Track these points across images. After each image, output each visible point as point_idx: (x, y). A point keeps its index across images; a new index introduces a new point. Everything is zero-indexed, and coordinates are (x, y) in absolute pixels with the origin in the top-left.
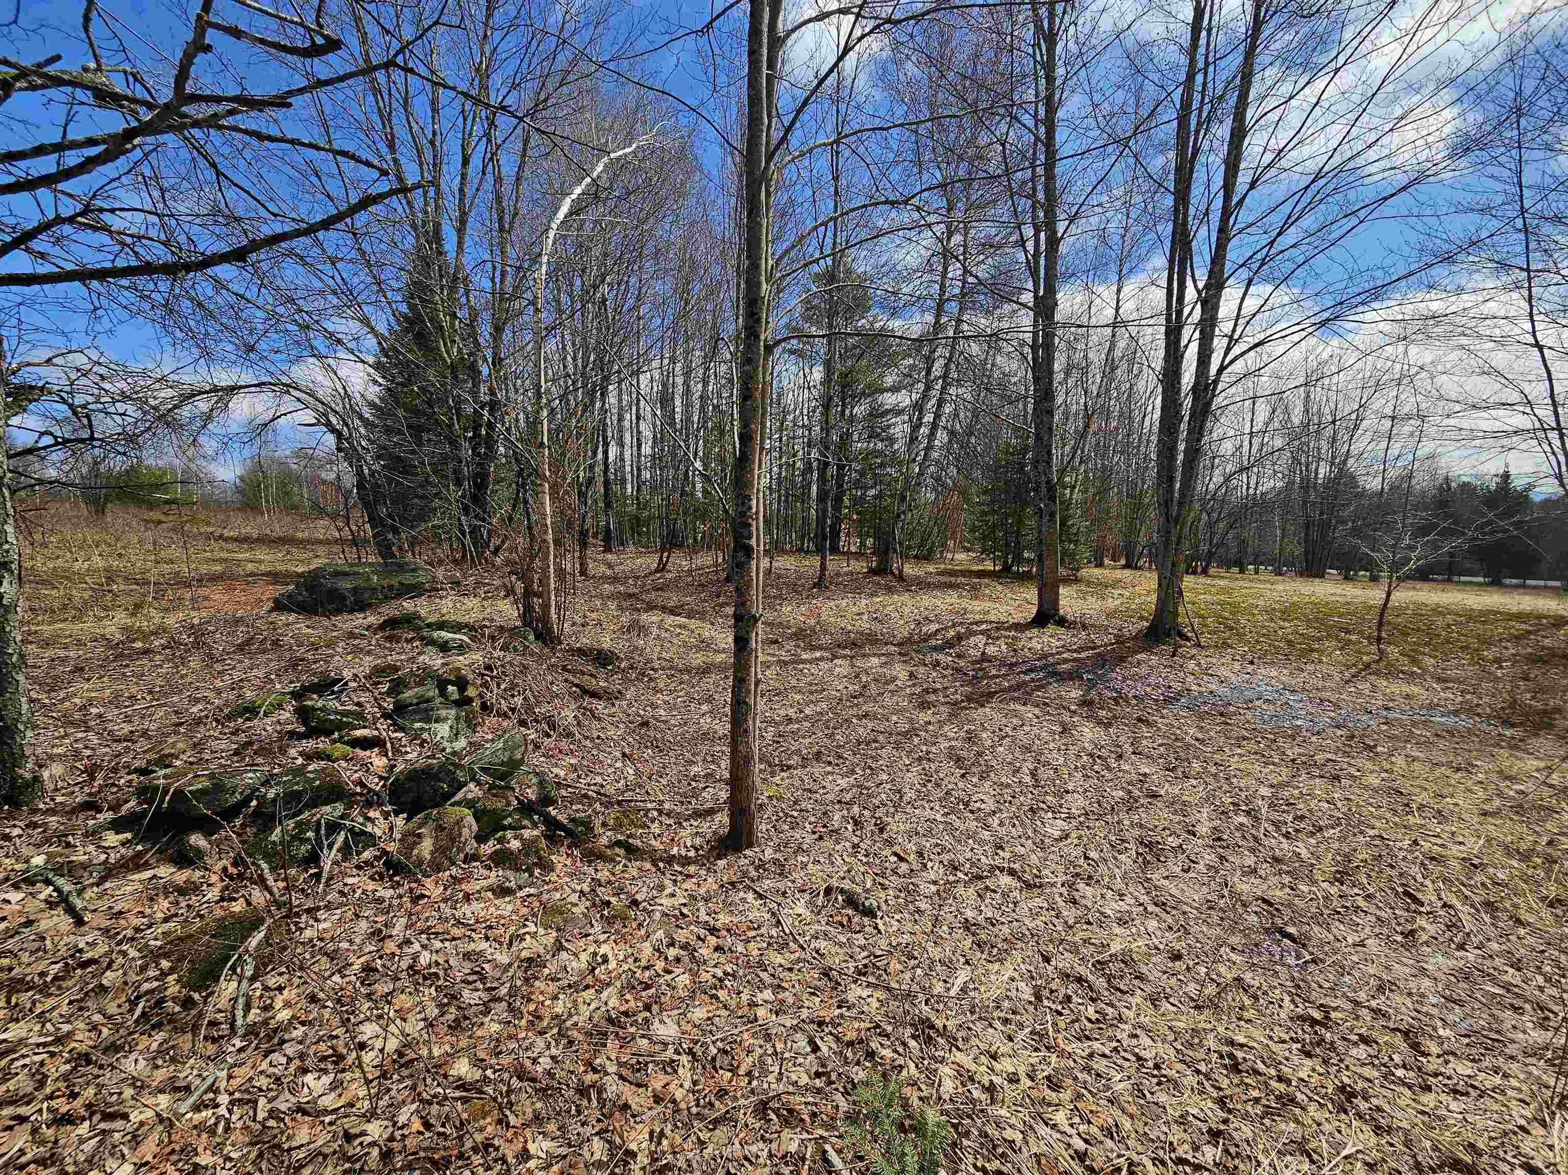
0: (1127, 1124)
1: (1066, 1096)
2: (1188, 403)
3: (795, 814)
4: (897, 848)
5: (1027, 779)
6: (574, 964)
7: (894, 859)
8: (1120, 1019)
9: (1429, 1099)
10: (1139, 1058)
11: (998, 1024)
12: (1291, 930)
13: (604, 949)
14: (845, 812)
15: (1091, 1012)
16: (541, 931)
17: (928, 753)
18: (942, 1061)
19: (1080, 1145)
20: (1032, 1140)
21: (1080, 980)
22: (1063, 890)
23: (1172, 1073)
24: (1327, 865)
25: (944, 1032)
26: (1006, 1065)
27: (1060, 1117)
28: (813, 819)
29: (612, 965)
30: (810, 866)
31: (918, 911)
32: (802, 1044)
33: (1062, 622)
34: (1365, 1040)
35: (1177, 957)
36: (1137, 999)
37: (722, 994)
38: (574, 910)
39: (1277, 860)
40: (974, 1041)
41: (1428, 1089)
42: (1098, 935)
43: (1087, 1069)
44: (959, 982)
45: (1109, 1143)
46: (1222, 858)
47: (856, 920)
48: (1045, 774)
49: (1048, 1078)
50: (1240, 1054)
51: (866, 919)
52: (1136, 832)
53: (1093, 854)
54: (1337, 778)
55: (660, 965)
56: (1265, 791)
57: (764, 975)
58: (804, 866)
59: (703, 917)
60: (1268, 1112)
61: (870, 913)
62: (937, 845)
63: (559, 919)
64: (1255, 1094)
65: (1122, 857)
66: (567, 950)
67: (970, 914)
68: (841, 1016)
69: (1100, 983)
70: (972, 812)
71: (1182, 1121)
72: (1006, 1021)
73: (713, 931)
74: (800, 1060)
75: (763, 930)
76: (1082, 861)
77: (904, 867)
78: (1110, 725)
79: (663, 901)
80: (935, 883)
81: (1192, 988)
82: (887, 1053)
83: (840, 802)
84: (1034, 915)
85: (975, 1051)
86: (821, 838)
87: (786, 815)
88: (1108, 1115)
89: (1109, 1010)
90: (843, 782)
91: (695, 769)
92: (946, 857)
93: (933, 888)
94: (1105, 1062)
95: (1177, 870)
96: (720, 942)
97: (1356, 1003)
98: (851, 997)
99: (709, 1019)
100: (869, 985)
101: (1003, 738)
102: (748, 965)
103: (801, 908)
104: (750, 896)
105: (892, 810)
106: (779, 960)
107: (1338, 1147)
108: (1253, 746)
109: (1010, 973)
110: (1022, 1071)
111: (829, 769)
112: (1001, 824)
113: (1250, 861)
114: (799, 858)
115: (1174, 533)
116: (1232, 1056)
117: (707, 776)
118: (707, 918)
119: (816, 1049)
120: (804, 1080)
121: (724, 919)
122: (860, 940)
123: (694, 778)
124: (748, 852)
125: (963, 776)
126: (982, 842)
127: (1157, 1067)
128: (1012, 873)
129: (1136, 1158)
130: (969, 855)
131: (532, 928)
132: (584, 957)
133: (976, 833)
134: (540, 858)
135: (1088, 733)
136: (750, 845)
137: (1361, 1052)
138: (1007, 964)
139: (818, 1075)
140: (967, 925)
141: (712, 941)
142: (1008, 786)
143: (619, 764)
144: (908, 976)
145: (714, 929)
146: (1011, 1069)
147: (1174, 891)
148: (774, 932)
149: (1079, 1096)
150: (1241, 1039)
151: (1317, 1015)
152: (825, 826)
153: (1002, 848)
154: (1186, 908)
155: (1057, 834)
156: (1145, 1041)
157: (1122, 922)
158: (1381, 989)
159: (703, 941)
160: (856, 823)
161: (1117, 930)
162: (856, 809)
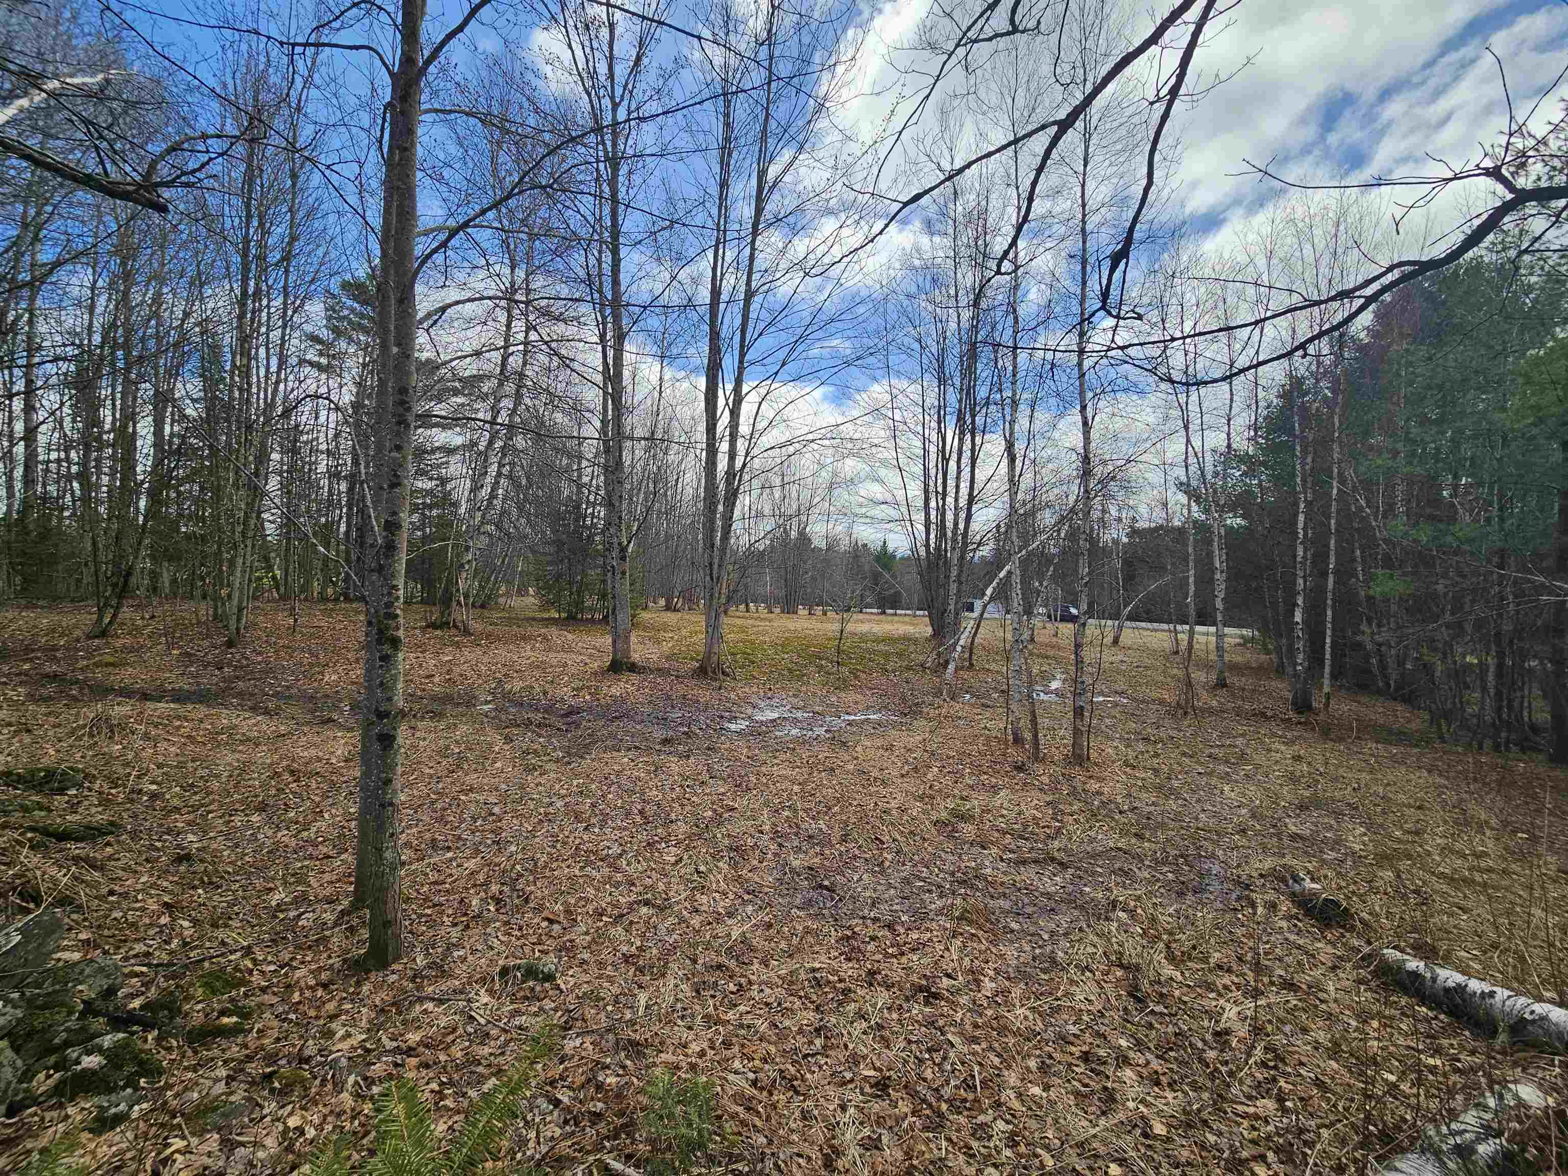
0: (773, 1049)
1: (736, 1049)
2: (722, 486)
3: (429, 911)
4: (545, 914)
5: (638, 819)
6: (261, 1154)
7: (545, 924)
8: (750, 983)
9: (904, 960)
10: (767, 1004)
11: (679, 1022)
12: (826, 883)
13: (293, 1122)
14: (483, 894)
15: (732, 987)
16: (194, 1141)
17: (546, 814)
18: (655, 1064)
19: (751, 1076)
20: (727, 1087)
21: (719, 967)
22: (687, 904)
23: (788, 1005)
24: (837, 833)
25: (647, 1044)
26: (695, 1047)
27: (737, 1064)
28: (450, 912)
29: (311, 1133)
30: (470, 958)
31: (584, 962)
32: (544, 1105)
33: (633, 668)
34: (873, 938)
35: (770, 926)
36: (756, 966)
37: (449, 1103)
38: (232, 1098)
39: (810, 837)
40: (669, 1041)
41: (903, 954)
42: (720, 930)
43: (741, 1026)
44: (643, 1002)
45: (767, 1067)
46: (780, 845)
47: (538, 988)
48: (650, 809)
49: (723, 1043)
50: (818, 975)
51: (547, 985)
52: (726, 842)
53: (702, 868)
54: (833, 770)
55: (367, 1108)
56: (796, 788)
57: (480, 1069)
58: (464, 959)
59: (389, 1045)
60: (840, 1003)
61: (549, 977)
62: (581, 898)
63: (212, 1118)
64: (830, 996)
65: (721, 864)
66: (243, 1144)
67: (624, 949)
68: (566, 1069)
69: (732, 964)
70: (602, 860)
71: (800, 1031)
72: (683, 1017)
73: (410, 1051)
74: (548, 1119)
75: (460, 1031)
76: (695, 877)
77: (556, 927)
78: (688, 757)
79: (339, 1046)
80: (587, 933)
81: (783, 945)
82: (612, 1080)
83: (475, 886)
84: (670, 932)
85: (672, 1048)
86: (467, 927)
87: (420, 916)
88: (762, 1048)
89: (743, 980)
90: (471, 864)
91: (276, 898)
92: (590, 908)
93: (588, 938)
94: (750, 1016)
95: (755, 862)
96: (423, 1058)
97: (864, 918)
98: (568, 1050)
99: (450, 1128)
100: (578, 1035)
101: (610, 786)
102: (458, 1068)
103: (485, 999)
104: (430, 1006)
105: (531, 878)
106: (486, 1050)
107: (874, 1006)
108: (783, 757)
109: (673, 982)
110: (705, 1045)
111: (450, 855)
112: (628, 864)
113: (796, 843)
114: (456, 954)
115: (717, 589)
116: (815, 978)
117: (296, 902)
118: (395, 1044)
119: (557, 1103)
120: (558, 1131)
121: (413, 1038)
122: (548, 1005)
123: (279, 907)
124: (395, 967)
125: (586, 829)
126: (617, 885)
127: (779, 1004)
128: (647, 903)
129: (782, 1067)
130: (608, 899)
131: (178, 1143)
132: (270, 1142)
133: (610, 878)
134: (141, 1063)
135: (675, 765)
136: (397, 958)
137: (871, 947)
138: (668, 976)
139: (566, 1122)
140: (626, 958)
141: (413, 1061)
142: (625, 829)
143: (164, 920)
144: (603, 1015)
145: (410, 1049)
146: (698, 1049)
147: (757, 879)
148: (470, 1029)
149: (743, 1046)
150: (817, 965)
151: (849, 933)
152: (466, 914)
153: (633, 884)
154: (767, 890)
155: (673, 859)
156: (768, 991)
157: (730, 915)
158: (873, 905)
159: (403, 1065)
160: (498, 901)
161: (729, 922)
162: (494, 888)
